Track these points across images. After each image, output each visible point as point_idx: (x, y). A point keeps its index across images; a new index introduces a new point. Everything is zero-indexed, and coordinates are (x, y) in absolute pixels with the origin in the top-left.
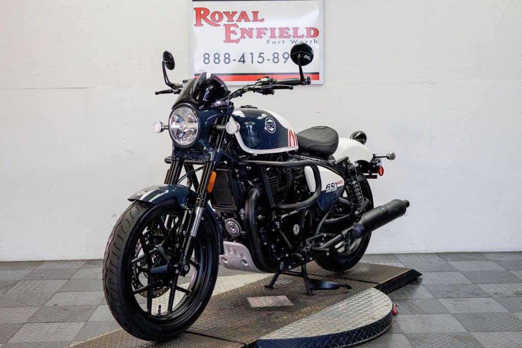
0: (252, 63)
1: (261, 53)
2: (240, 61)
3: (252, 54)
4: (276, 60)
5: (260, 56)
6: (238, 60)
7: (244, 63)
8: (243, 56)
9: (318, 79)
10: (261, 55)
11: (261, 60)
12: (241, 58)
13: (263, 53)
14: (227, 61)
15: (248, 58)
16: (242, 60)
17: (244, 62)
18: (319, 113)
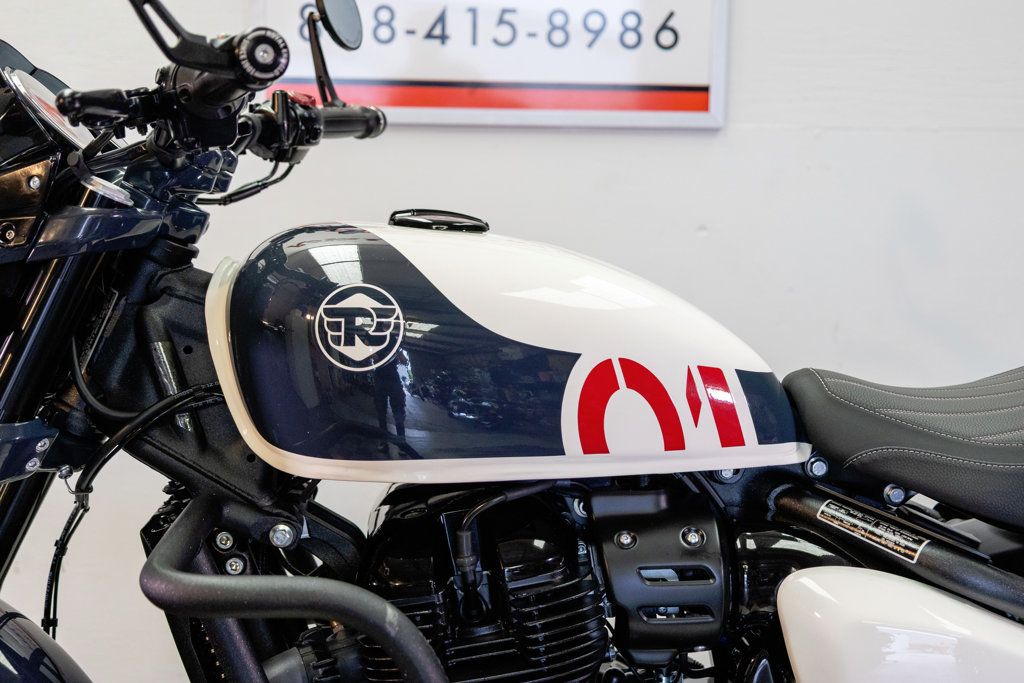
0: (474, 42)
1: (504, 11)
2: (429, 36)
3: (473, 11)
4: (558, 37)
5: (501, 21)
6: (423, 30)
7: (443, 43)
8: (442, 19)
9: (704, 107)
10: (507, 17)
11: (504, 33)
12: (433, 27)
13: (513, 11)
14: (384, 33)
15: (458, 26)
16: (437, 31)
17: (443, 38)
18: (702, 228)
